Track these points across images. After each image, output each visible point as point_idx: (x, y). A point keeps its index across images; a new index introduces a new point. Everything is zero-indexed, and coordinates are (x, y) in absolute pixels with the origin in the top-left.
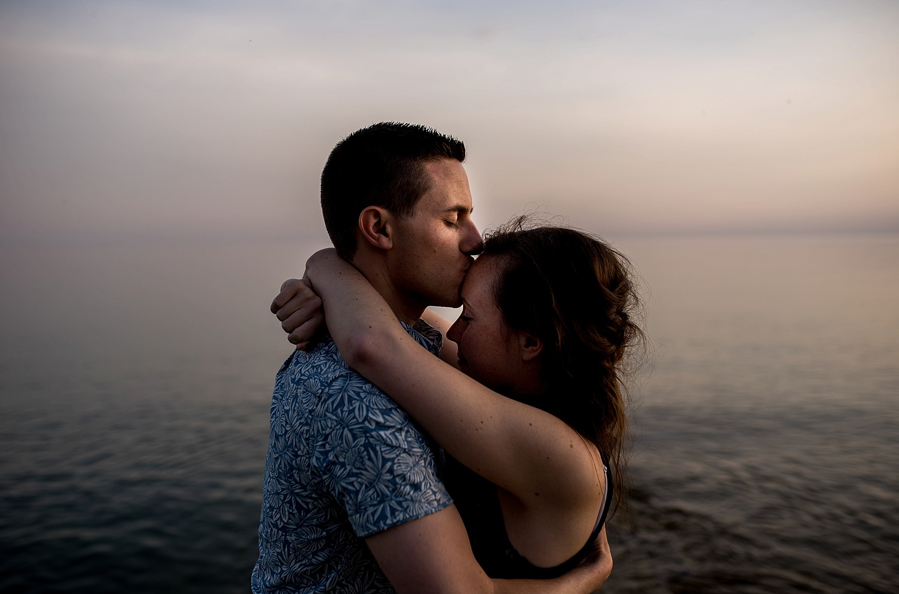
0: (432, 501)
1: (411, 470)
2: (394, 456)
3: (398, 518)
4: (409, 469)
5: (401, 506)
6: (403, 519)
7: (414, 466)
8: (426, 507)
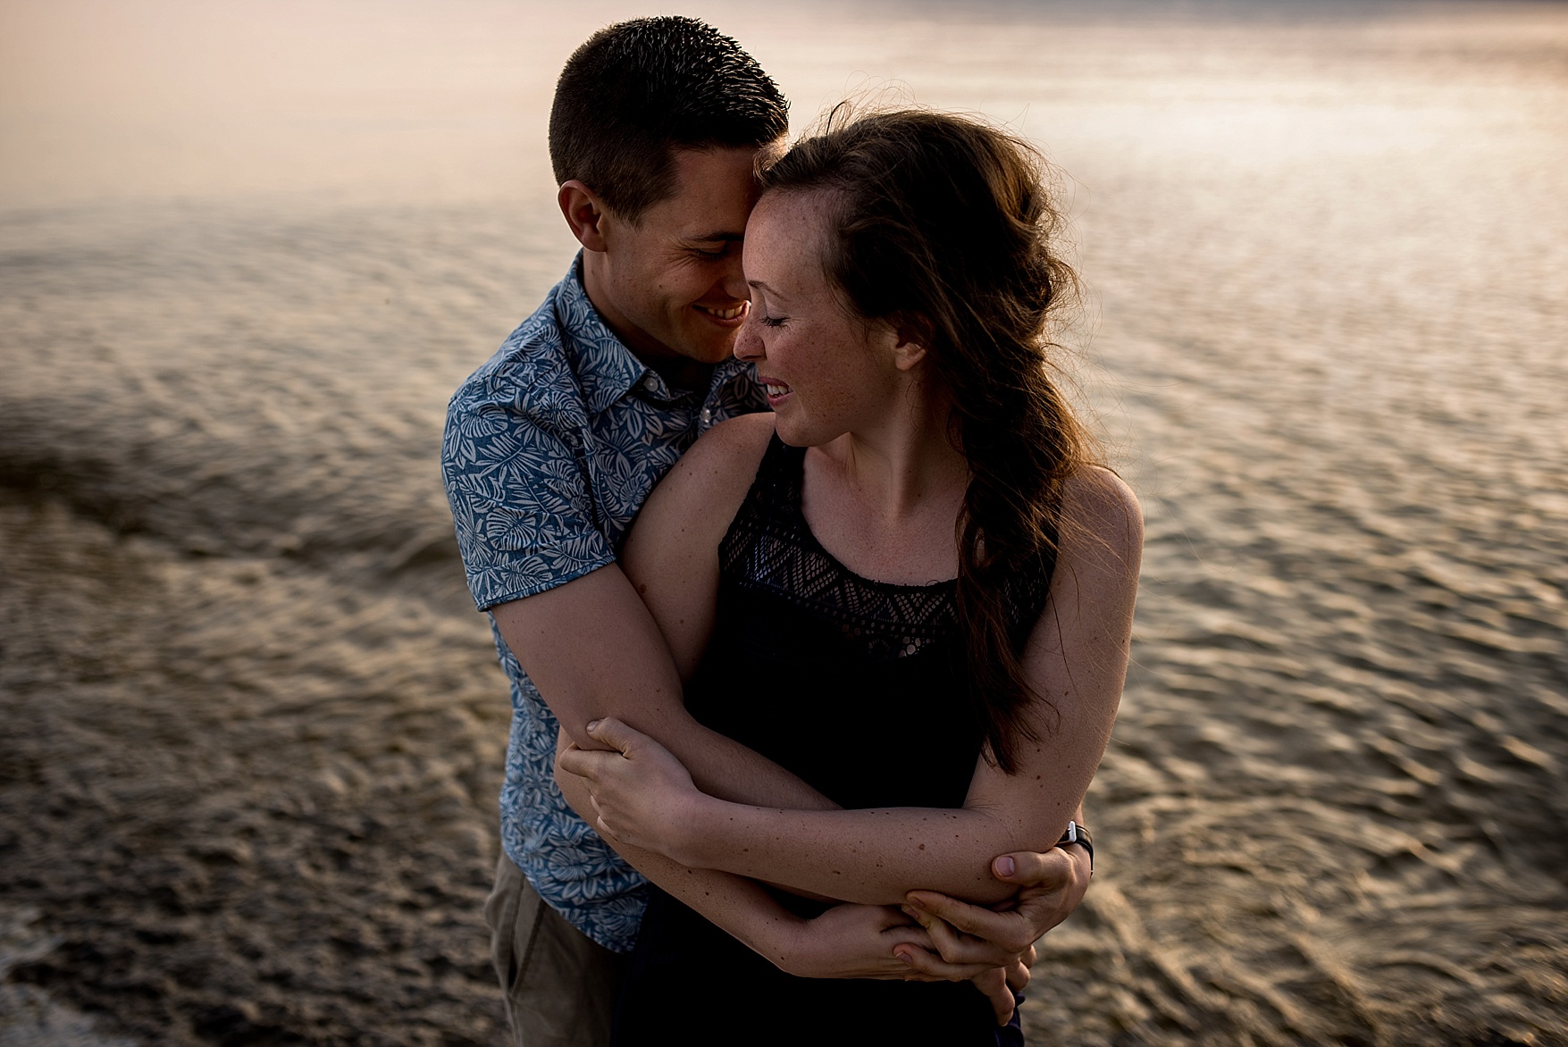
0: (541, 572)
1: (509, 531)
2: (485, 511)
3: (497, 594)
4: (506, 529)
5: (500, 578)
6: (502, 596)
7: (514, 526)
8: (531, 580)
